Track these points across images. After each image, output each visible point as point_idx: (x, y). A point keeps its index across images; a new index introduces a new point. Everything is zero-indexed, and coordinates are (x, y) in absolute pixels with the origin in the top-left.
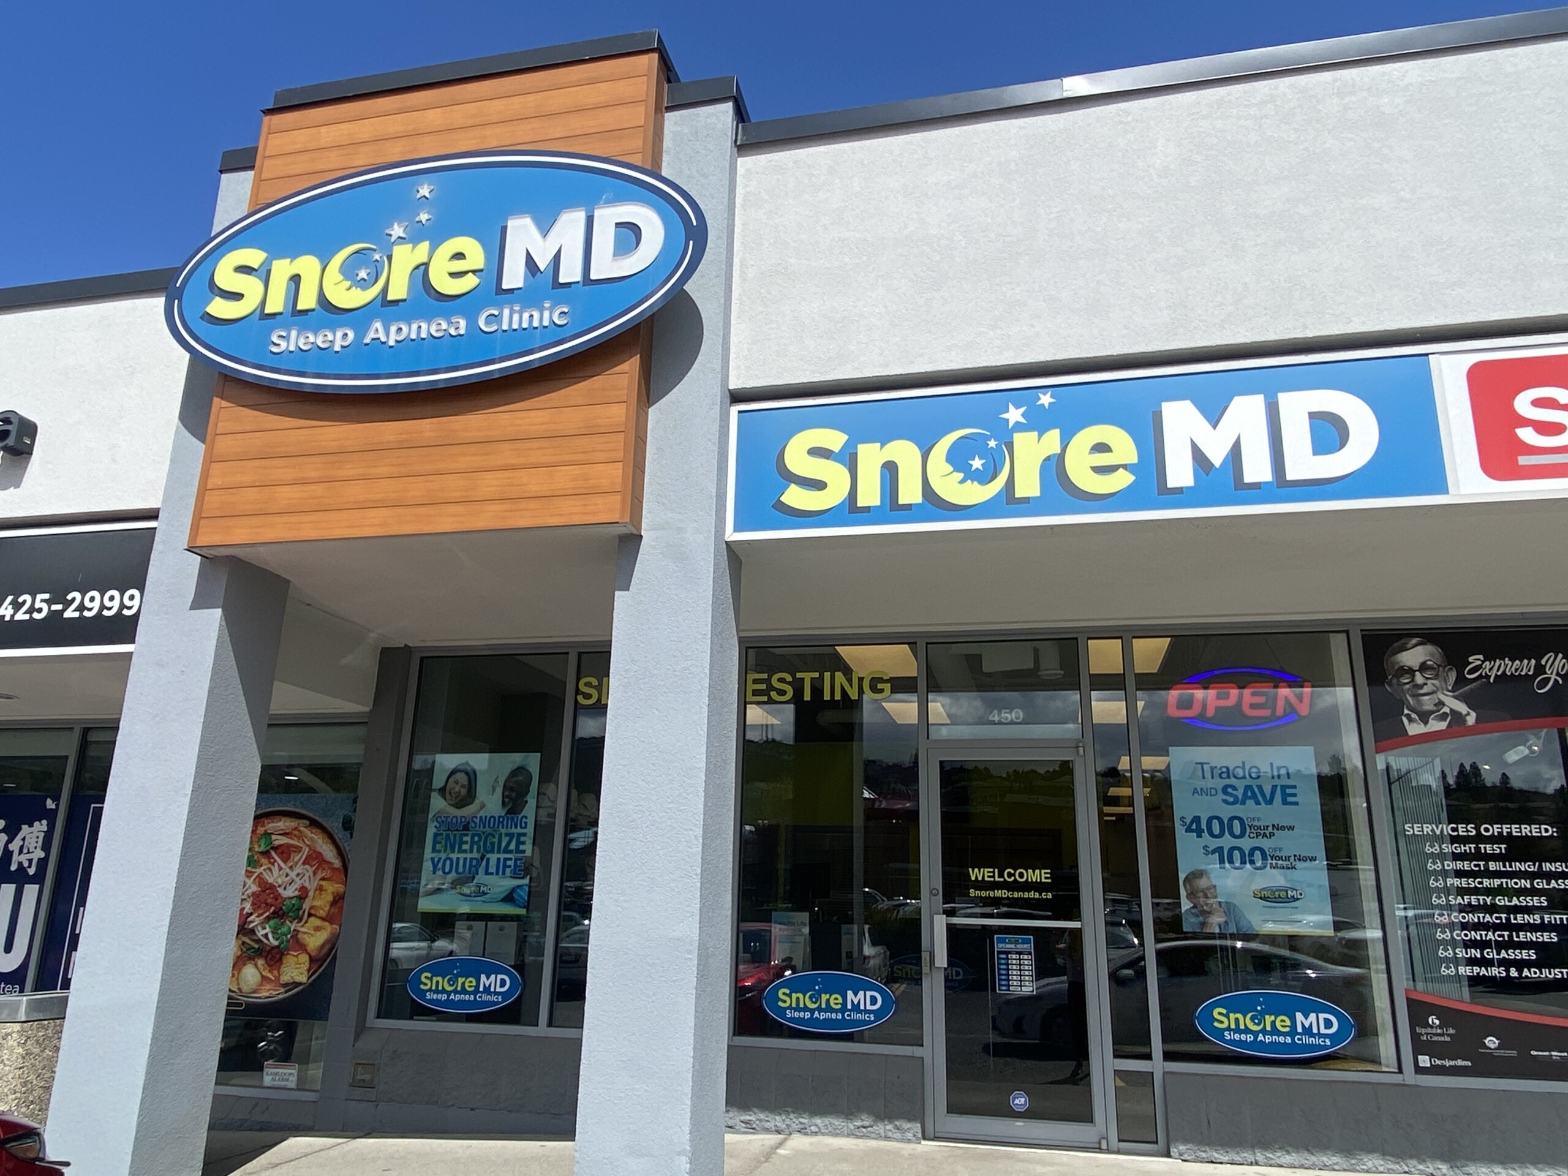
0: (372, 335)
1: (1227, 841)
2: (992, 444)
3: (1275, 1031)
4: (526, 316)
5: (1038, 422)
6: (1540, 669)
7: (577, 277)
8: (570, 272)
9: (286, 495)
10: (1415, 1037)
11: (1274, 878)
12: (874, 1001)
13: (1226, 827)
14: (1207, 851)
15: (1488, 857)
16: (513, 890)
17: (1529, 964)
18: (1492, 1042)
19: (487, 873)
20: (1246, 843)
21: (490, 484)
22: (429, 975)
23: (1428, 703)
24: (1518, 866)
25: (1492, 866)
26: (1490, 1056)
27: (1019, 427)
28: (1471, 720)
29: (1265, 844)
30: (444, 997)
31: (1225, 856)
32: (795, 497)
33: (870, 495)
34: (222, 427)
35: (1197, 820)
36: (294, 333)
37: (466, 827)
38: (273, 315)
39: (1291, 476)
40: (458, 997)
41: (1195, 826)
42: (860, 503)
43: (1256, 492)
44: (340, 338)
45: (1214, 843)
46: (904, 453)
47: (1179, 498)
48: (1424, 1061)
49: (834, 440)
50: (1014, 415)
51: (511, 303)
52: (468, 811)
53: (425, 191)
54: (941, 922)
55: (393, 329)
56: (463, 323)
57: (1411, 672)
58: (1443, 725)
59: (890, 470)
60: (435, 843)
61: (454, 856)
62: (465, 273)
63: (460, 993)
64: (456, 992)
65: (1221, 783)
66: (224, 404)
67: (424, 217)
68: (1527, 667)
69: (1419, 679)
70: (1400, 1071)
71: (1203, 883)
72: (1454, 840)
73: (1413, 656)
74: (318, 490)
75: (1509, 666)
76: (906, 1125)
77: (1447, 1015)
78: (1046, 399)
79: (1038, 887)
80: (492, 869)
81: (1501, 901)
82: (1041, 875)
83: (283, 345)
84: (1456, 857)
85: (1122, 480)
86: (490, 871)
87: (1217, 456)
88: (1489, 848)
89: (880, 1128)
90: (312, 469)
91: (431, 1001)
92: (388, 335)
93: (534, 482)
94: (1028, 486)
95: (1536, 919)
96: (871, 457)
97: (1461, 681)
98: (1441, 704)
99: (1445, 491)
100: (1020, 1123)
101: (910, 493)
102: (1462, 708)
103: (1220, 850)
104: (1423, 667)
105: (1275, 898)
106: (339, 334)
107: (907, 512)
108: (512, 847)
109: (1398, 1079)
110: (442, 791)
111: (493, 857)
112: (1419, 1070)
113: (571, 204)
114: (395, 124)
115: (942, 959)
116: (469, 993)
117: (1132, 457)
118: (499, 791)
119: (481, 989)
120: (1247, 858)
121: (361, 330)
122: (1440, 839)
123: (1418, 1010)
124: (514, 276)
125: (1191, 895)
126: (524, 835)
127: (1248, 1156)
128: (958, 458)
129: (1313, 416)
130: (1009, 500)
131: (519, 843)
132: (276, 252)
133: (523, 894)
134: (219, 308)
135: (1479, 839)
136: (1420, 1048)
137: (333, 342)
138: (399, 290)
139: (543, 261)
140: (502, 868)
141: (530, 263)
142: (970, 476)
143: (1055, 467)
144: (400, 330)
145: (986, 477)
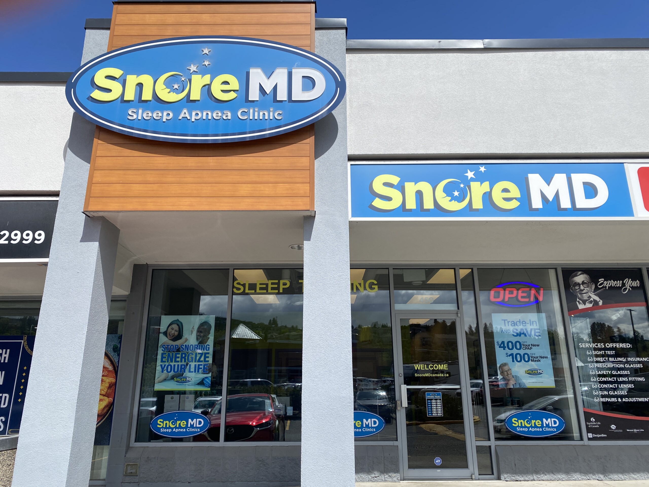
0: (182, 115)
1: (515, 351)
2: (462, 186)
4: (261, 113)
5: (480, 178)
6: (624, 285)
7: (285, 98)
8: (282, 95)
9: (137, 189)
10: (587, 426)
11: (533, 365)
12: (375, 422)
13: (514, 345)
14: (508, 355)
15: (609, 356)
16: (203, 380)
17: (625, 396)
18: (613, 427)
19: (190, 371)
20: (522, 352)
21: (245, 189)
22: (162, 420)
23: (585, 297)
24: (619, 359)
25: (611, 359)
26: (613, 432)
27: (472, 180)
28: (601, 303)
29: (528, 351)
30: (170, 430)
31: (514, 357)
32: (378, 203)
33: (411, 204)
34: (99, 153)
35: (503, 342)
36: (140, 111)
37: (178, 350)
38: (129, 101)
39: (578, 206)
40: (177, 430)
41: (503, 345)
42: (407, 207)
43: (565, 212)
44: (167, 115)
45: (510, 352)
46: (425, 187)
47: (537, 212)
48: (590, 435)
49: (395, 180)
50: (470, 174)
51: (254, 107)
52: (179, 343)
53: (206, 51)
54: (404, 388)
55: (194, 113)
56: (229, 114)
57: (579, 284)
59: (419, 194)
60: (162, 357)
61: (172, 364)
62: (230, 91)
63: (178, 428)
64: (176, 428)
65: (511, 328)
66: (100, 142)
67: (206, 63)
68: (619, 283)
69: (582, 287)
70: (582, 439)
71: (506, 368)
72: (595, 349)
73: (580, 278)
74: (155, 187)
75: (613, 283)
76: (394, 475)
77: (598, 417)
78: (482, 169)
79: (442, 372)
81: (614, 373)
82: (443, 367)
83: (135, 117)
84: (597, 356)
85: (514, 204)
86: (191, 370)
87: (550, 197)
88: (609, 352)
89: (382, 477)
90: (151, 177)
91: (163, 433)
92: (191, 116)
93: (267, 190)
94: (478, 204)
95: (625, 379)
96: (411, 188)
97: (596, 289)
98: (590, 297)
99: (632, 215)
100: (439, 471)
101: (428, 204)
102: (597, 299)
103: (512, 355)
104: (583, 283)
105: (532, 373)
106: (165, 114)
107: (428, 212)
108: (202, 359)
109: (581, 443)
110: (165, 333)
111: (193, 364)
112: (589, 439)
113: (281, 65)
114: (186, 18)
115: (405, 404)
116: (183, 428)
117: (518, 195)
118: (195, 333)
119: (189, 426)
120: (522, 358)
121: (177, 113)
122: (590, 349)
123: (588, 416)
124: (254, 95)
125: (502, 373)
126: (208, 353)
127: (531, 477)
128: (448, 190)
129: (584, 183)
130: (470, 209)
131: (205, 357)
132: (128, 71)
133: (209, 381)
134: (97, 95)
135: (605, 349)
136: (589, 430)
137: (162, 117)
138: (196, 95)
139: (268, 89)
140: (197, 369)
141: (262, 89)
142: (454, 198)
143: (487, 197)
144: (197, 114)
145: (460, 199)
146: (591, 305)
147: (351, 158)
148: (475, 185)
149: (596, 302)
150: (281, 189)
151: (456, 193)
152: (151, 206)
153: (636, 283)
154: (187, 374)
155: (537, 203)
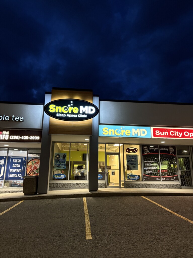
2: (120, 130)
3: (134, 178)
4: (83, 116)
7: (87, 113)
10: (144, 178)
11: (134, 165)
12: (101, 177)
13: (130, 161)
14: (129, 163)
17: (152, 172)
20: (132, 163)
22: (55, 175)
23: (146, 151)
24: (152, 165)
26: (149, 179)
27: (122, 129)
28: (149, 153)
32: (104, 133)
33: (110, 134)
35: (128, 160)
36: (59, 114)
37: (59, 161)
39: (141, 135)
43: (138, 136)
44: (64, 115)
46: (113, 130)
47: (133, 136)
51: (81, 115)
52: (58, 159)
54: (107, 169)
56: (77, 116)
57: (145, 149)
58: (147, 153)
59: (112, 132)
61: (57, 163)
62: (77, 111)
63: (59, 177)
65: (130, 157)
67: (72, 105)
68: (153, 149)
73: (145, 147)
77: (146, 176)
78: (124, 127)
83: (58, 116)
87: (136, 134)
88: (150, 163)
92: (69, 116)
96: (110, 130)
101: (113, 134)
104: (146, 148)
105: (134, 167)
110: (56, 157)
111: (62, 164)
112: (144, 180)
118: (62, 157)
119: (61, 177)
121: (66, 115)
124: (81, 112)
128: (117, 131)
129: (143, 131)
130: (121, 135)
131: (65, 162)
132: (56, 106)
133: (65, 167)
134: (50, 110)
138: (70, 112)
139: (84, 111)
140: (63, 165)
143: (124, 133)
145: (119, 133)
147: (99, 124)
148: (122, 130)
149: (148, 152)
153: (157, 149)
154: (61, 166)
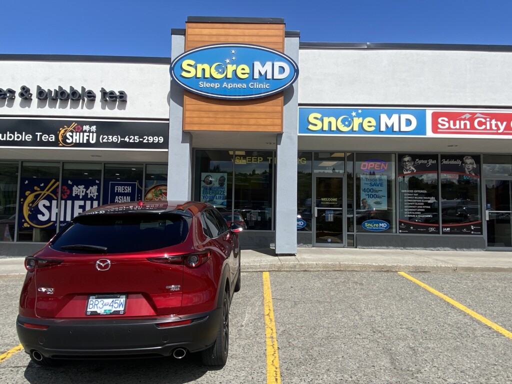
0: (224, 86)
1: (370, 193)
2: (350, 119)
3: (376, 227)
4: (260, 85)
5: (358, 116)
6: (428, 162)
7: (271, 77)
8: (269, 76)
9: (206, 120)
10: (399, 227)
11: (378, 200)
12: (302, 223)
13: (370, 190)
14: (366, 195)
15: (415, 196)
16: (223, 203)
17: (419, 215)
18: (412, 228)
19: (216, 199)
20: (373, 194)
21: (252, 121)
23: (408, 168)
24: (420, 198)
25: (415, 198)
26: (411, 230)
27: (355, 116)
28: (415, 171)
29: (377, 193)
31: (369, 196)
32: (311, 127)
33: (326, 128)
34: (187, 103)
35: (365, 189)
36: (205, 83)
37: (210, 189)
38: (199, 78)
39: (402, 130)
41: (364, 190)
42: (324, 129)
43: (395, 133)
44: (217, 85)
45: (367, 193)
46: (333, 119)
47: (382, 132)
48: (400, 231)
49: (319, 116)
50: (354, 114)
51: (256, 82)
52: (210, 186)
53: (233, 52)
54: (316, 208)
55: (229, 85)
56: (245, 86)
57: (406, 162)
59: (330, 123)
60: (203, 192)
61: (208, 195)
62: (245, 73)
65: (369, 182)
66: (187, 97)
67: (234, 58)
68: (425, 162)
69: (407, 163)
70: (396, 232)
71: (365, 201)
72: (409, 193)
73: (407, 159)
74: (213, 119)
75: (423, 161)
76: (309, 245)
77: (405, 223)
78: (360, 111)
79: (335, 202)
80: (218, 198)
81: (416, 204)
82: (335, 199)
83: (203, 86)
84: (409, 196)
85: (373, 129)
87: (390, 126)
88: (415, 195)
89: (304, 246)
90: (211, 115)
92: (228, 86)
93: (261, 122)
94: (356, 128)
95: (421, 207)
96: (326, 120)
97: (414, 164)
98: (410, 168)
99: (425, 135)
100: (330, 244)
101: (334, 128)
102: (414, 169)
103: (368, 195)
104: (408, 161)
105: (377, 203)
106: (216, 84)
107: (333, 132)
108: (222, 193)
109: (396, 234)
110: (204, 181)
111: (218, 196)
112: (400, 233)
113: (269, 61)
115: (316, 215)
117: (375, 125)
118: (218, 181)
120: (373, 196)
121: (222, 84)
122: (407, 193)
123: (400, 223)
124: (256, 76)
125: (363, 203)
126: (225, 191)
127: (370, 247)
128: (343, 122)
129: (406, 119)
130: (352, 131)
131: (223, 193)
132: (198, 62)
133: (225, 203)
134: (184, 74)
135: (414, 193)
136: (400, 229)
137: (215, 86)
138: (230, 76)
139: (263, 73)
140: (220, 198)
141: (260, 73)
142: (346, 125)
143: (361, 125)
144: (231, 85)
145: (348, 126)
146: (410, 172)
147: (300, 105)
148: (355, 119)
149: (413, 171)
150: (269, 121)
151: (347, 123)
152: (212, 128)
153: (434, 162)
154: (215, 200)
155: (383, 128)
